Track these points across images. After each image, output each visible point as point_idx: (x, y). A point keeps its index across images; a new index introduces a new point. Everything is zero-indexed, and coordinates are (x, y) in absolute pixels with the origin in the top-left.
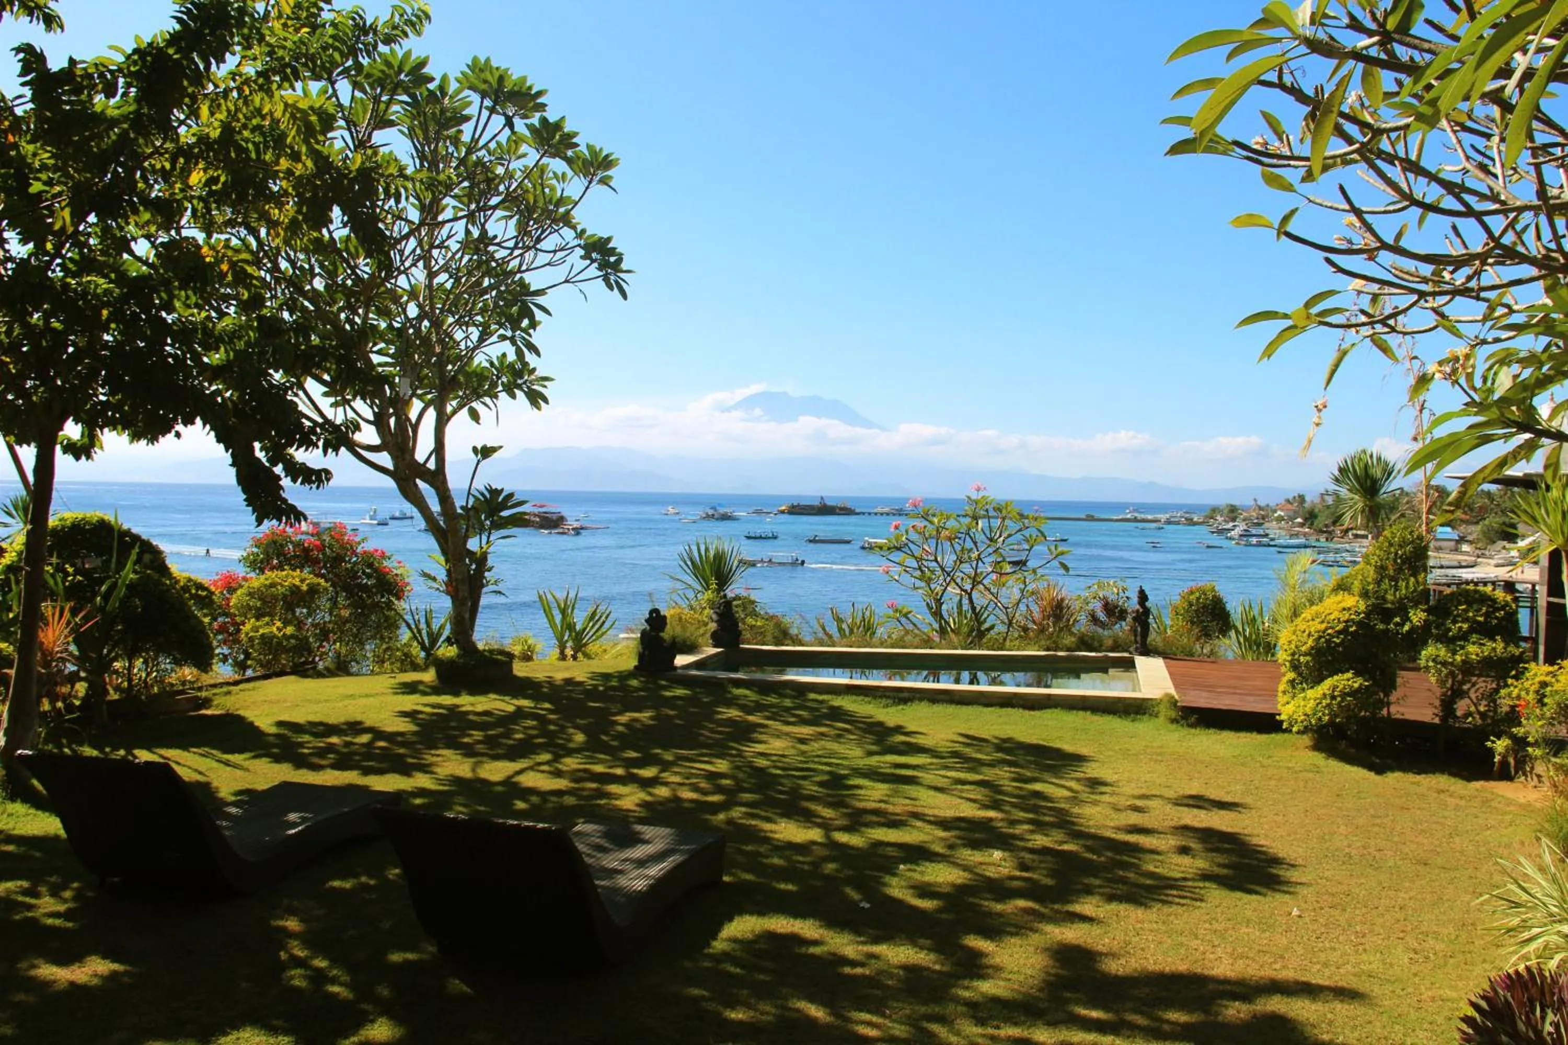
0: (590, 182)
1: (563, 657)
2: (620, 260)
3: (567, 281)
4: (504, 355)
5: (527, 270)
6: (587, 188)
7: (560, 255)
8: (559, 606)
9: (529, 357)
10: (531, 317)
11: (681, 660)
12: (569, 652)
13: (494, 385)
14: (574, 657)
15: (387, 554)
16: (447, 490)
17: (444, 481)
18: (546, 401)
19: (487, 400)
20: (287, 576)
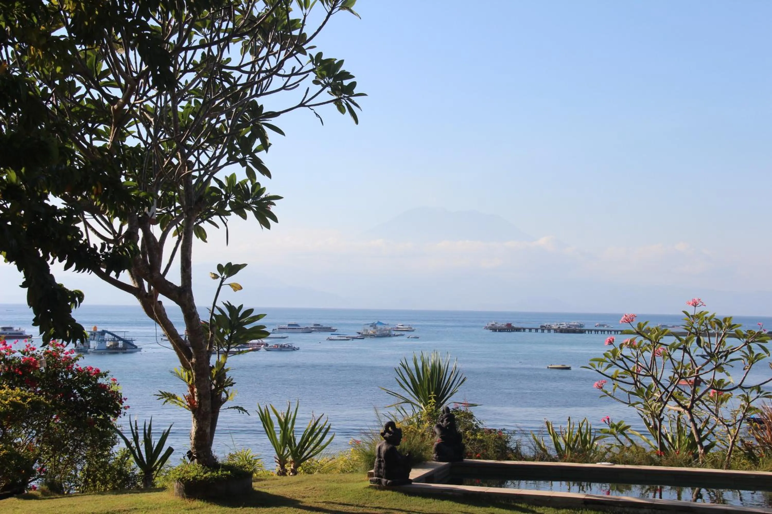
0: (333, 8)
1: (283, 473)
2: (353, 85)
3: (302, 105)
4: (233, 176)
5: (262, 94)
6: (330, 14)
7: (294, 79)
8: (280, 420)
9: (260, 178)
10: (264, 139)
11: (415, 474)
12: (289, 467)
13: (223, 205)
14: (295, 472)
15: (102, 371)
16: (193, 306)
17: (191, 299)
18: (275, 219)
19: (216, 219)
20: (7, 394)
